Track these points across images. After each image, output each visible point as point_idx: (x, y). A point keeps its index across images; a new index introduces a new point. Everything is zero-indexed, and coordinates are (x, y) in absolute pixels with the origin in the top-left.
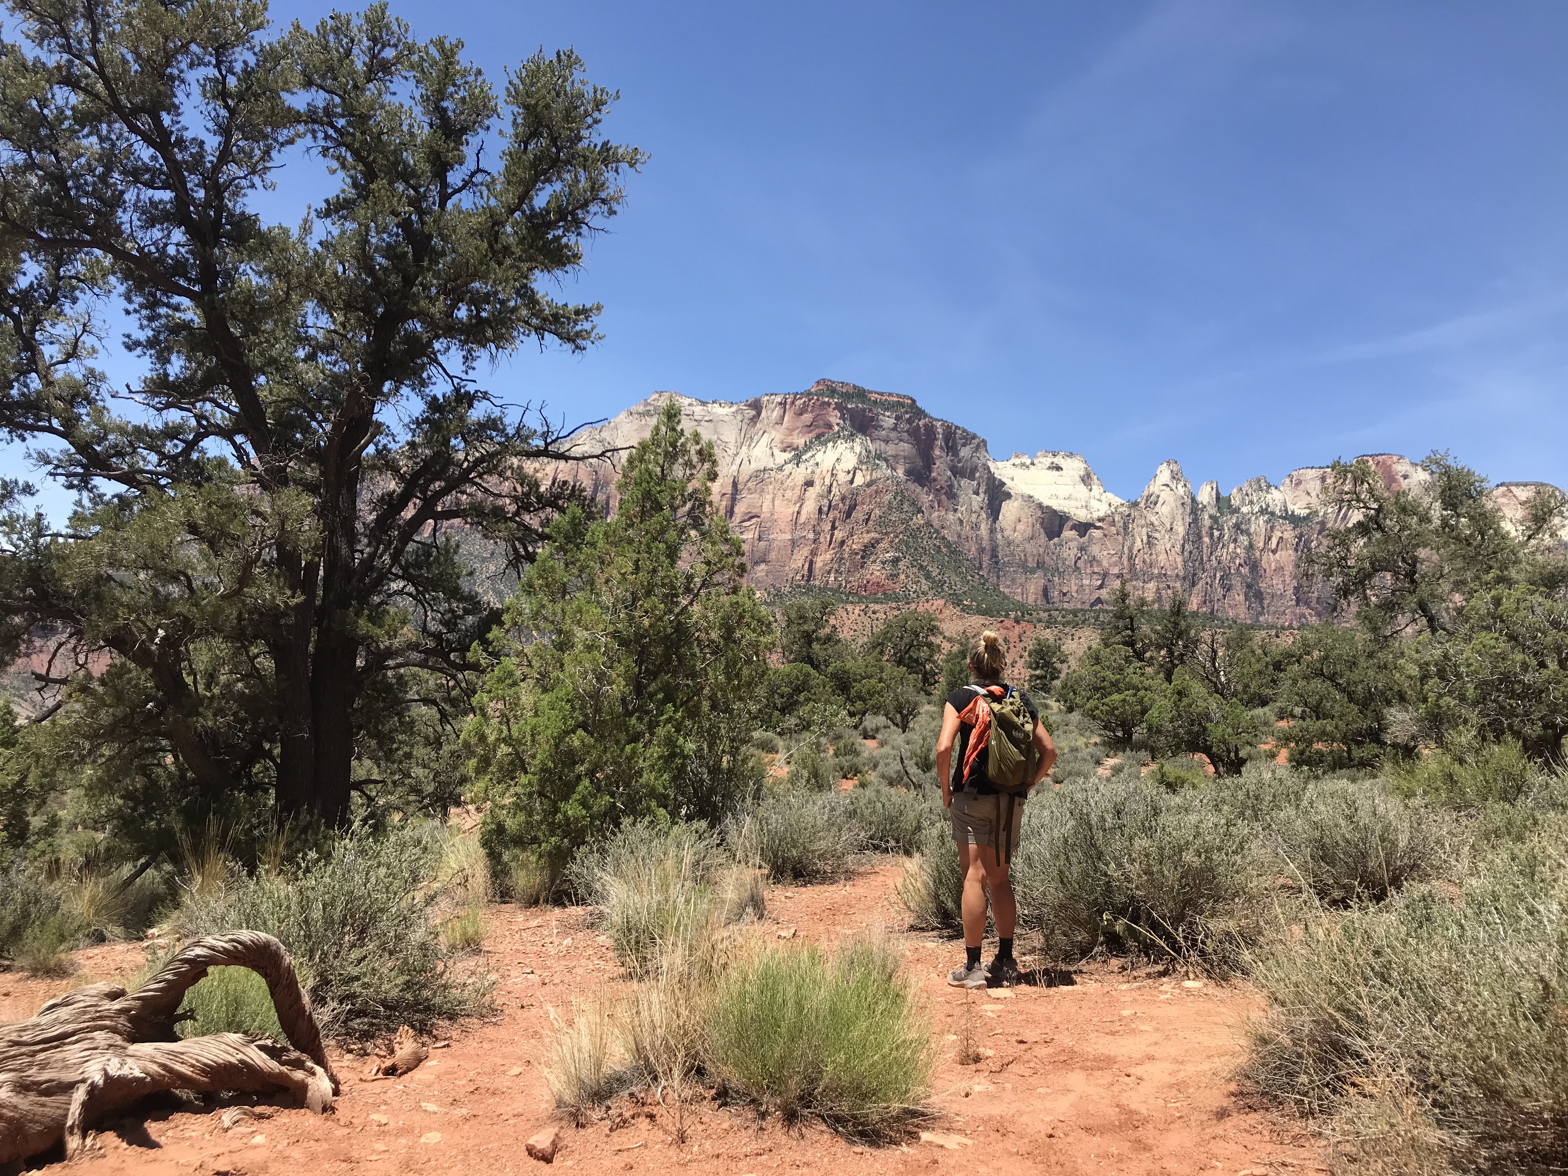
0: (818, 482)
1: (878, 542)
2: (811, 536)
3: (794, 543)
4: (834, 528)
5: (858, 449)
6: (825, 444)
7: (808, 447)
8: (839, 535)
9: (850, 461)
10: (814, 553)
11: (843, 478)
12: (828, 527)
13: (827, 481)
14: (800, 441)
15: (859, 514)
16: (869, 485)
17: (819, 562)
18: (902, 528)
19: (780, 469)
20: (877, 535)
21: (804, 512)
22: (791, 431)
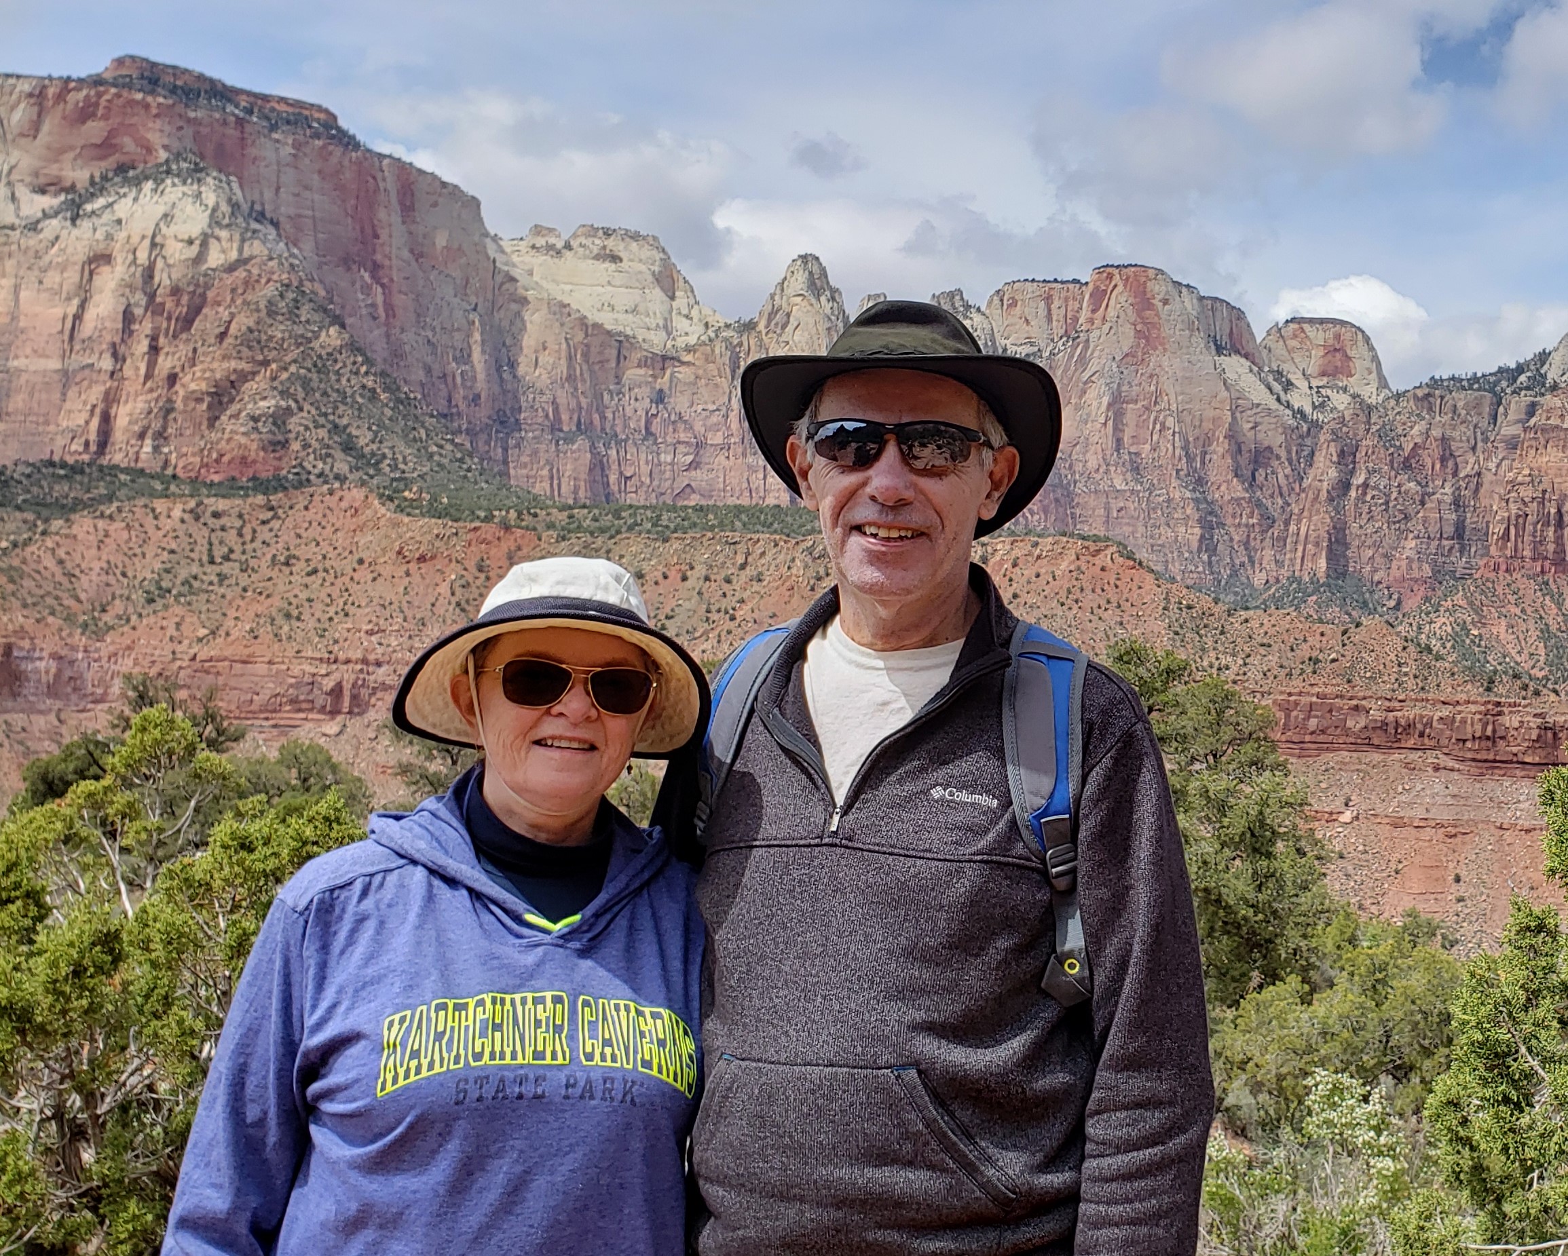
0: (120, 258)
1: (245, 377)
2: (107, 363)
3: (66, 378)
4: (154, 349)
5: (210, 198)
6: (137, 182)
7: (98, 187)
8: (165, 364)
9: (193, 220)
10: (110, 399)
11: (177, 252)
12: (143, 346)
13: (143, 256)
14: (80, 175)
15: (207, 323)
16: (231, 268)
17: (123, 417)
18: (295, 353)
19: (33, 227)
20: (243, 365)
21: (90, 315)
22: (56, 153)
